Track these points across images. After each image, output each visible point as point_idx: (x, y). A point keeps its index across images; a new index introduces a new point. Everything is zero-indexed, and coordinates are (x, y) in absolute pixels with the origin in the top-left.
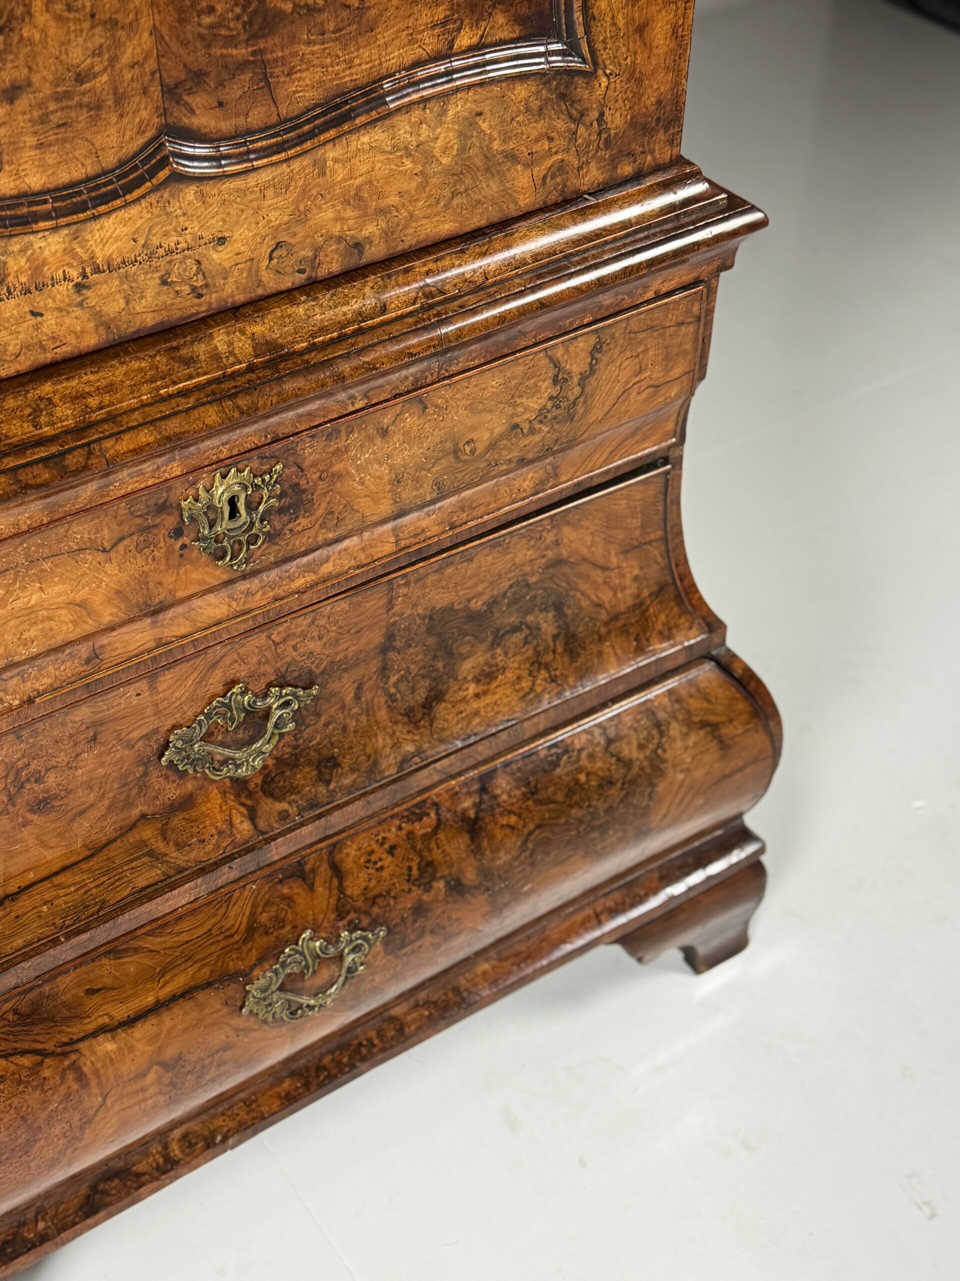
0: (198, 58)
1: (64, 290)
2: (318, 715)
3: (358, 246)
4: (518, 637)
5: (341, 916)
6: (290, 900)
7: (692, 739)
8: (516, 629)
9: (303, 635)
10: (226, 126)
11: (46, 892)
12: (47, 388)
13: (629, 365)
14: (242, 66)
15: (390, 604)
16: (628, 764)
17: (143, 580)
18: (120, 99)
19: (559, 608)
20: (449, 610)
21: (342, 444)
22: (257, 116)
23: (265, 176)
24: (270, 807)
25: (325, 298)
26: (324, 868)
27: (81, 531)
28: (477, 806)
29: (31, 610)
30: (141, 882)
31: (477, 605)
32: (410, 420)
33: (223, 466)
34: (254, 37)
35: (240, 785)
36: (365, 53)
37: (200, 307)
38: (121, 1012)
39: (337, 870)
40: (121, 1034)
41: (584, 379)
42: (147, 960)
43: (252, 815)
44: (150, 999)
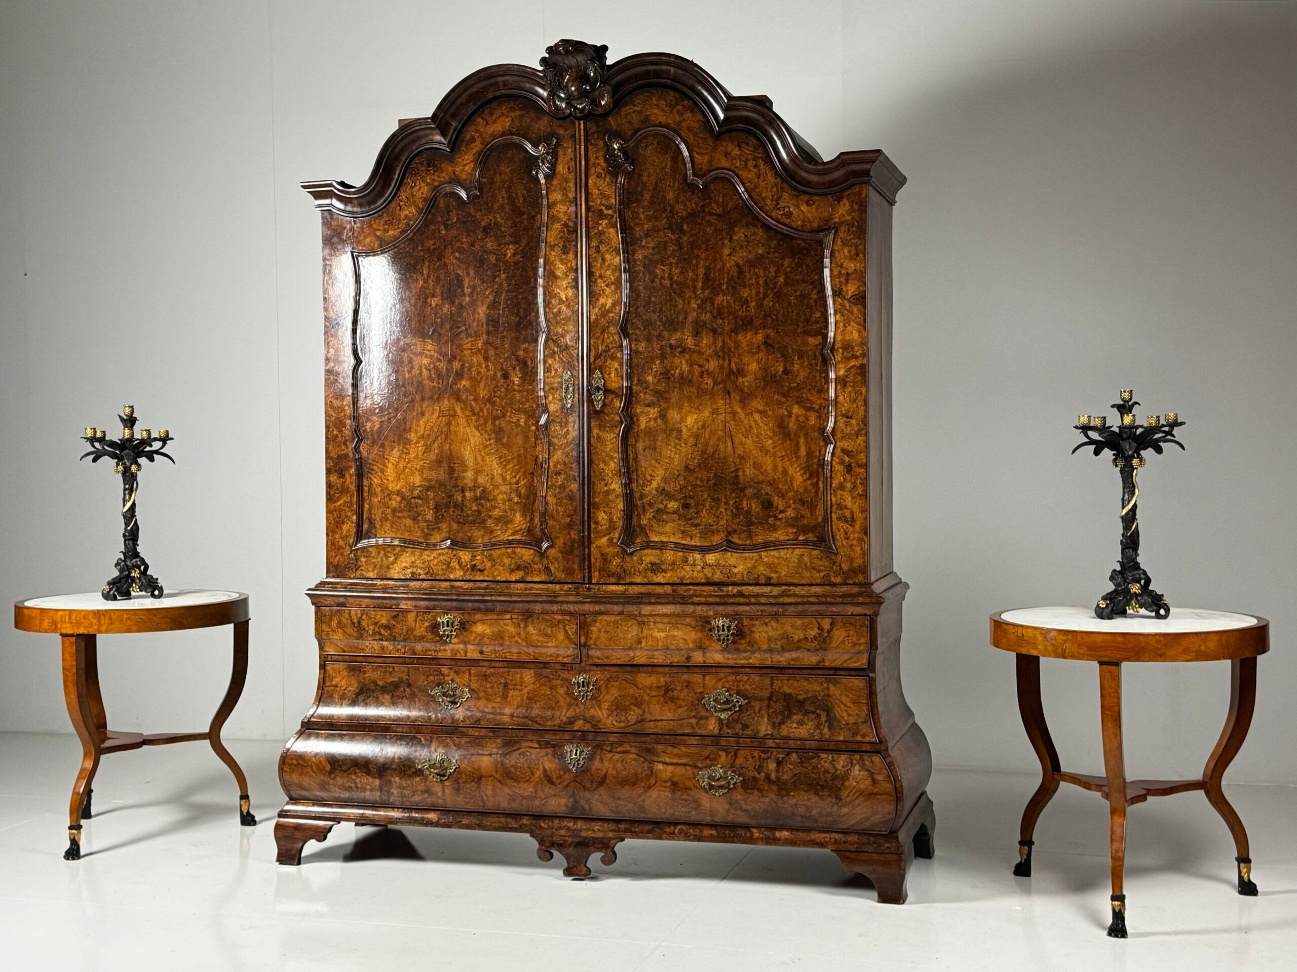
0: (736, 527)
1: (699, 567)
2: (747, 711)
3: (770, 578)
4: (813, 716)
5: (732, 767)
6: (720, 756)
7: (862, 773)
8: (813, 712)
9: (746, 682)
10: (740, 543)
11: (665, 723)
12: (691, 587)
13: (844, 634)
14: (745, 531)
15: (772, 684)
16: (836, 770)
17: (701, 640)
18: (718, 531)
19: (828, 712)
20: (790, 695)
21: (754, 622)
22: (748, 542)
23: (747, 555)
24: (725, 729)
25: (758, 587)
26: (733, 753)
27: (688, 620)
28: (783, 758)
29: (674, 636)
30: (686, 731)
31: (800, 698)
32: (774, 623)
33: (723, 616)
34: (748, 526)
35: (720, 720)
36: (775, 535)
37: (730, 580)
38: (668, 760)
39: (736, 755)
40: (665, 766)
41: (828, 632)
42: (679, 752)
43: (721, 729)
44: (675, 761)
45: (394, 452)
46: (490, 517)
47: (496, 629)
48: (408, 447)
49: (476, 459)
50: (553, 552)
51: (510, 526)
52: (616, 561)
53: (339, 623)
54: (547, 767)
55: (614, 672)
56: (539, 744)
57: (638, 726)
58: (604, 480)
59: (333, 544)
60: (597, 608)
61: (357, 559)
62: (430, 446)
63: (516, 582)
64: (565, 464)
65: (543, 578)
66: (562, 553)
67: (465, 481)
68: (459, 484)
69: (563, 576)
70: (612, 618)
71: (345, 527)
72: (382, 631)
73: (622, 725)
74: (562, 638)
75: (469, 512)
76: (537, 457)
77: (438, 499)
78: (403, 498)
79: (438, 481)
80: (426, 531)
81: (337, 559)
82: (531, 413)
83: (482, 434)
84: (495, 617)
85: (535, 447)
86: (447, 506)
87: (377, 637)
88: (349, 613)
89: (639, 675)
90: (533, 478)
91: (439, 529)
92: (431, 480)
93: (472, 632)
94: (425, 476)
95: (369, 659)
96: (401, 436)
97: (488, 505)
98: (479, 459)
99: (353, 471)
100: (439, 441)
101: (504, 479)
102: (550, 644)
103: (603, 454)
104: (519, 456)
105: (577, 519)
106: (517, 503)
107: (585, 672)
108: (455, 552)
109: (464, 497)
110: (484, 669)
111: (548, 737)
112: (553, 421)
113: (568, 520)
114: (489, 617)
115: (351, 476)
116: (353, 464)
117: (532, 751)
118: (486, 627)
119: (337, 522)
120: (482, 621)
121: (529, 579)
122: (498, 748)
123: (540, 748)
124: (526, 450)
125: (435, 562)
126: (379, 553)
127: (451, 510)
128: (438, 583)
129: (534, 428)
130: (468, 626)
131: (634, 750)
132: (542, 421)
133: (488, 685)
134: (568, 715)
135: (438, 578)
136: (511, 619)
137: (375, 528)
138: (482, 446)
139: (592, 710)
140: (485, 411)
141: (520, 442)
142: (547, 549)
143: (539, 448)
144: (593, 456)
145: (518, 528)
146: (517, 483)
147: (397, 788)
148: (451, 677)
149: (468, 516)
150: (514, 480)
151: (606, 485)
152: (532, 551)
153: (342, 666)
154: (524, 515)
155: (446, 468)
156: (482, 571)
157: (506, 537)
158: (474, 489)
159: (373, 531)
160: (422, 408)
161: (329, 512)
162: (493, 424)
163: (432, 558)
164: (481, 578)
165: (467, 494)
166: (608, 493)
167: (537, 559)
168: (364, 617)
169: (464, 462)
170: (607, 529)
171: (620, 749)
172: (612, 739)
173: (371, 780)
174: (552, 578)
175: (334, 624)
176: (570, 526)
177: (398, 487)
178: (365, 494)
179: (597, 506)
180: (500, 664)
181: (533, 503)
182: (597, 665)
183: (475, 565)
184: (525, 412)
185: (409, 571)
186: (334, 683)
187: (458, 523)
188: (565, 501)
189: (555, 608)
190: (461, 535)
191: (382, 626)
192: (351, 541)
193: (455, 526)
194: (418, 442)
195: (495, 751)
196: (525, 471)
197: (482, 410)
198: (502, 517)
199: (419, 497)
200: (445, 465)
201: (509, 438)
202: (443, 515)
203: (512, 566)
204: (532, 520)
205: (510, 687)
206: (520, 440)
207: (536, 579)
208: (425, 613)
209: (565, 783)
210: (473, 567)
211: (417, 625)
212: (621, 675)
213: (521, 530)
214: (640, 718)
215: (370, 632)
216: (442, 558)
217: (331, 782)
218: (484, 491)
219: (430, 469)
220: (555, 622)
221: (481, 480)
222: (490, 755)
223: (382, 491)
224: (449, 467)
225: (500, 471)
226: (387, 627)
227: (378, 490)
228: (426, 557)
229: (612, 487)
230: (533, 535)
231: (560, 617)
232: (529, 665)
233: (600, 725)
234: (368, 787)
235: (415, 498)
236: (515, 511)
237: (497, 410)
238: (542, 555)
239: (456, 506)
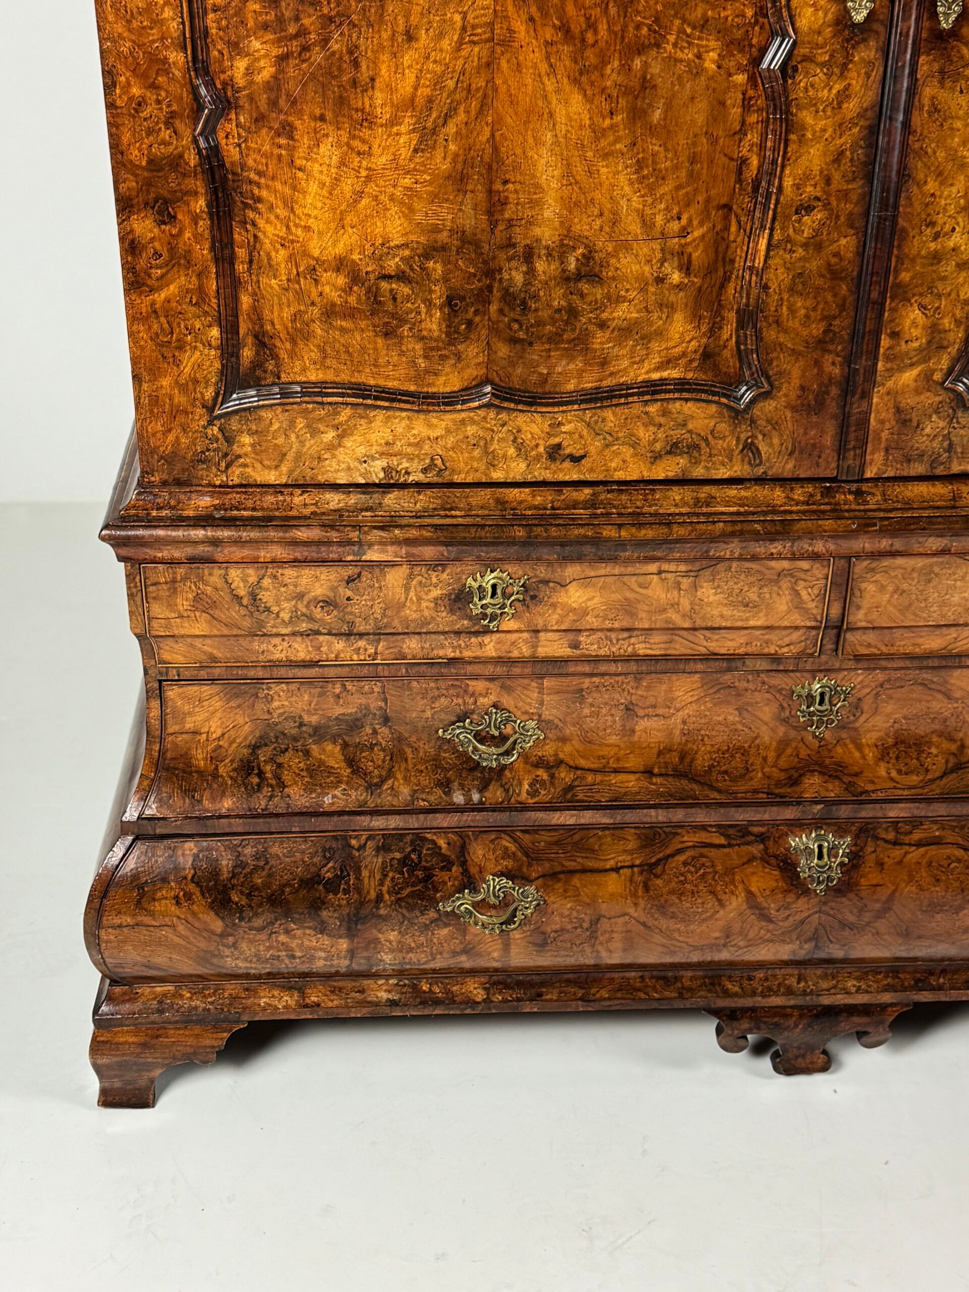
45: (322, 149)
46: (603, 325)
47: (617, 596)
48: (366, 133)
49: (568, 175)
50: (769, 406)
51: (655, 346)
52: (934, 425)
53: (197, 598)
54: (753, 889)
55: (896, 669)
56: (727, 836)
57: (950, 781)
58: (932, 224)
59: (155, 400)
60: (885, 543)
61: (230, 440)
62: (434, 132)
63: (668, 482)
64: (828, 181)
65: (738, 469)
66: (794, 409)
67: (537, 231)
68: (518, 239)
69: (790, 465)
70: (920, 562)
71: (189, 361)
72: (318, 613)
73: (914, 779)
74: (783, 608)
75: (545, 314)
76: (744, 162)
77: (456, 281)
78: (356, 278)
79: (459, 233)
80: (422, 363)
81: (171, 437)
82: (739, 34)
83: (588, 99)
84: (617, 571)
85: (742, 131)
86: (483, 297)
87: (304, 626)
88: (225, 577)
89: (957, 673)
90: (726, 218)
91: (459, 357)
92: (436, 230)
93: (554, 606)
94: (418, 217)
95: (283, 672)
96: (341, 101)
97: (599, 293)
98: (579, 169)
99: (200, 204)
100: (461, 117)
101: (647, 224)
102: (752, 623)
103: (941, 155)
104: (693, 160)
105: (841, 324)
106: (679, 287)
107: (828, 671)
108: (504, 416)
109: (531, 272)
110: (576, 681)
111: (742, 816)
112: (806, 59)
113: (817, 329)
114: (602, 572)
115: (195, 219)
116: (199, 185)
117: (713, 853)
118: (590, 592)
119: (162, 345)
120: (585, 582)
121: (699, 472)
122: (631, 852)
123: (730, 845)
124: (714, 141)
125: (451, 441)
126: (292, 423)
127: (494, 308)
128: (458, 492)
129: (740, 78)
130: (544, 591)
131: (951, 837)
132: (774, 58)
133: (587, 711)
134: (783, 763)
135: (457, 479)
136: (660, 572)
137: (275, 357)
138: (587, 133)
139: (839, 750)
140: (603, 27)
141: (700, 119)
142: (753, 401)
143: (753, 137)
144: (912, 161)
145: (678, 350)
146: (684, 232)
147: (392, 951)
148: (493, 698)
149: (540, 323)
150: (675, 226)
151: (936, 236)
152: (713, 408)
153: (207, 690)
154: (695, 317)
155: (481, 196)
156: (576, 459)
157: (646, 372)
158: (561, 251)
159: (270, 366)
160: (407, 17)
161: (134, 318)
162: (626, 68)
163: (438, 432)
164: (575, 477)
165: (540, 266)
166: (936, 258)
167: (723, 427)
168: (266, 582)
169: (534, 176)
170: (920, 350)
171: (917, 836)
172: (895, 812)
173: (326, 941)
174: (760, 471)
175: (183, 603)
176: (822, 344)
177: (340, 249)
178: (240, 268)
179: (903, 294)
180: (620, 668)
181: (723, 286)
182: (858, 658)
183: (559, 446)
184: (722, 31)
185: (380, 464)
186: (189, 726)
187: (513, 341)
188: (819, 282)
189: (776, 548)
190: (519, 371)
191: (316, 601)
192: (209, 393)
193: (503, 350)
194: (394, 121)
195: (625, 859)
196: (708, 201)
197: (592, 25)
198: (636, 322)
199: (401, 277)
200: (476, 185)
201: (668, 107)
202: (470, 323)
203: (658, 446)
204: (714, 330)
205: (641, 713)
206: (698, 114)
207: (723, 473)
208: (434, 568)
209: (798, 917)
210: (554, 452)
211: (412, 594)
212: (913, 674)
213: (684, 354)
214: (952, 760)
215: (285, 616)
216: (471, 430)
217: (227, 952)
218: (588, 258)
219: (434, 198)
220: (770, 575)
221: (582, 226)
222: (617, 870)
223: (291, 258)
224: (490, 192)
225: (636, 202)
226: (328, 603)
227: (281, 256)
228: (425, 432)
229: (951, 244)
230: (716, 367)
231: (785, 564)
232: (691, 666)
233: (862, 784)
234: (323, 954)
235: (387, 277)
236: (672, 308)
237: (638, 27)
238: (737, 415)
239: (508, 297)
